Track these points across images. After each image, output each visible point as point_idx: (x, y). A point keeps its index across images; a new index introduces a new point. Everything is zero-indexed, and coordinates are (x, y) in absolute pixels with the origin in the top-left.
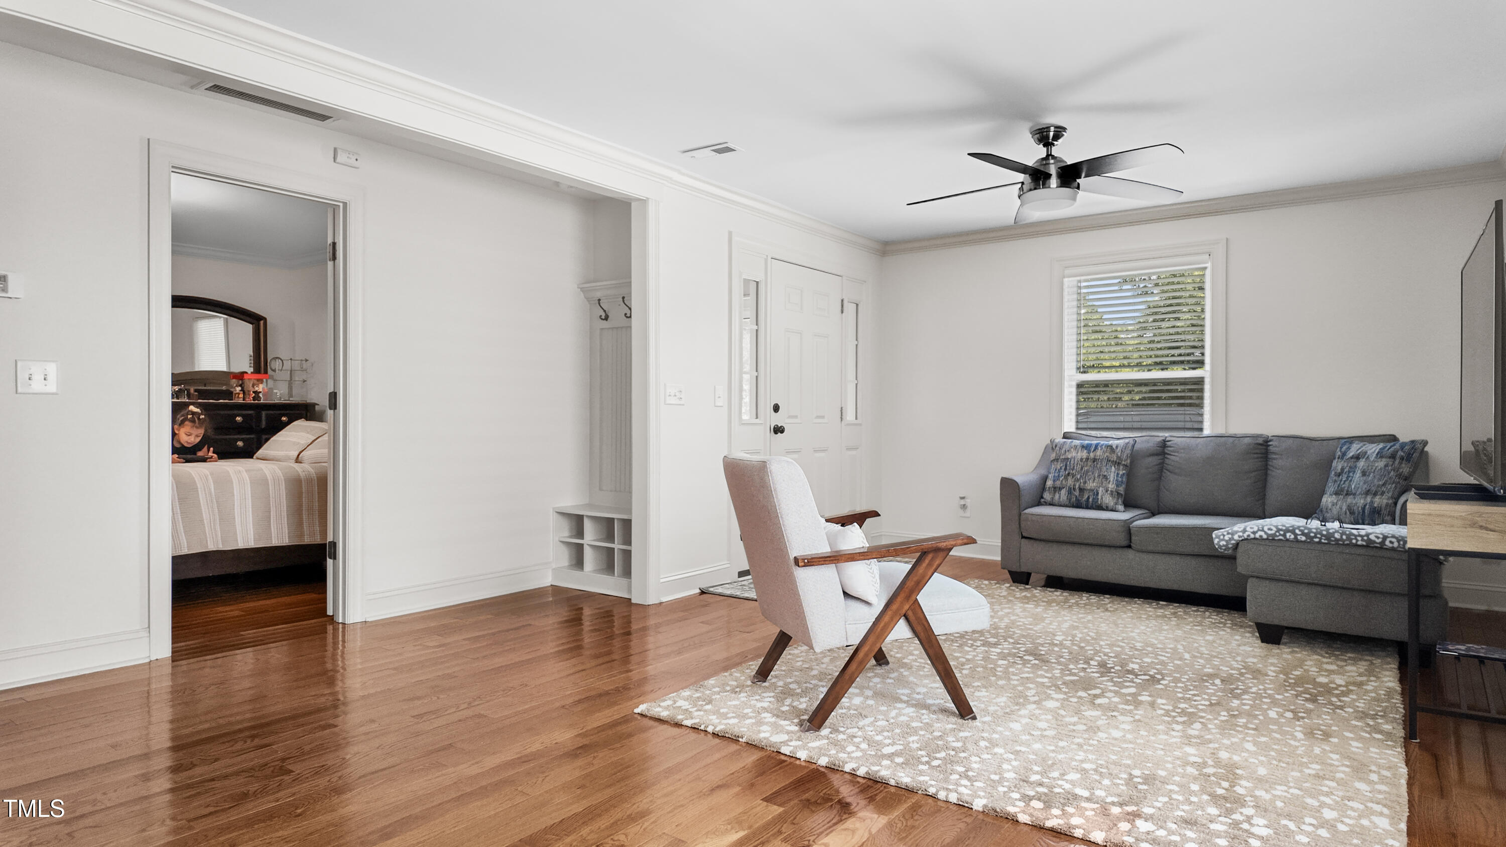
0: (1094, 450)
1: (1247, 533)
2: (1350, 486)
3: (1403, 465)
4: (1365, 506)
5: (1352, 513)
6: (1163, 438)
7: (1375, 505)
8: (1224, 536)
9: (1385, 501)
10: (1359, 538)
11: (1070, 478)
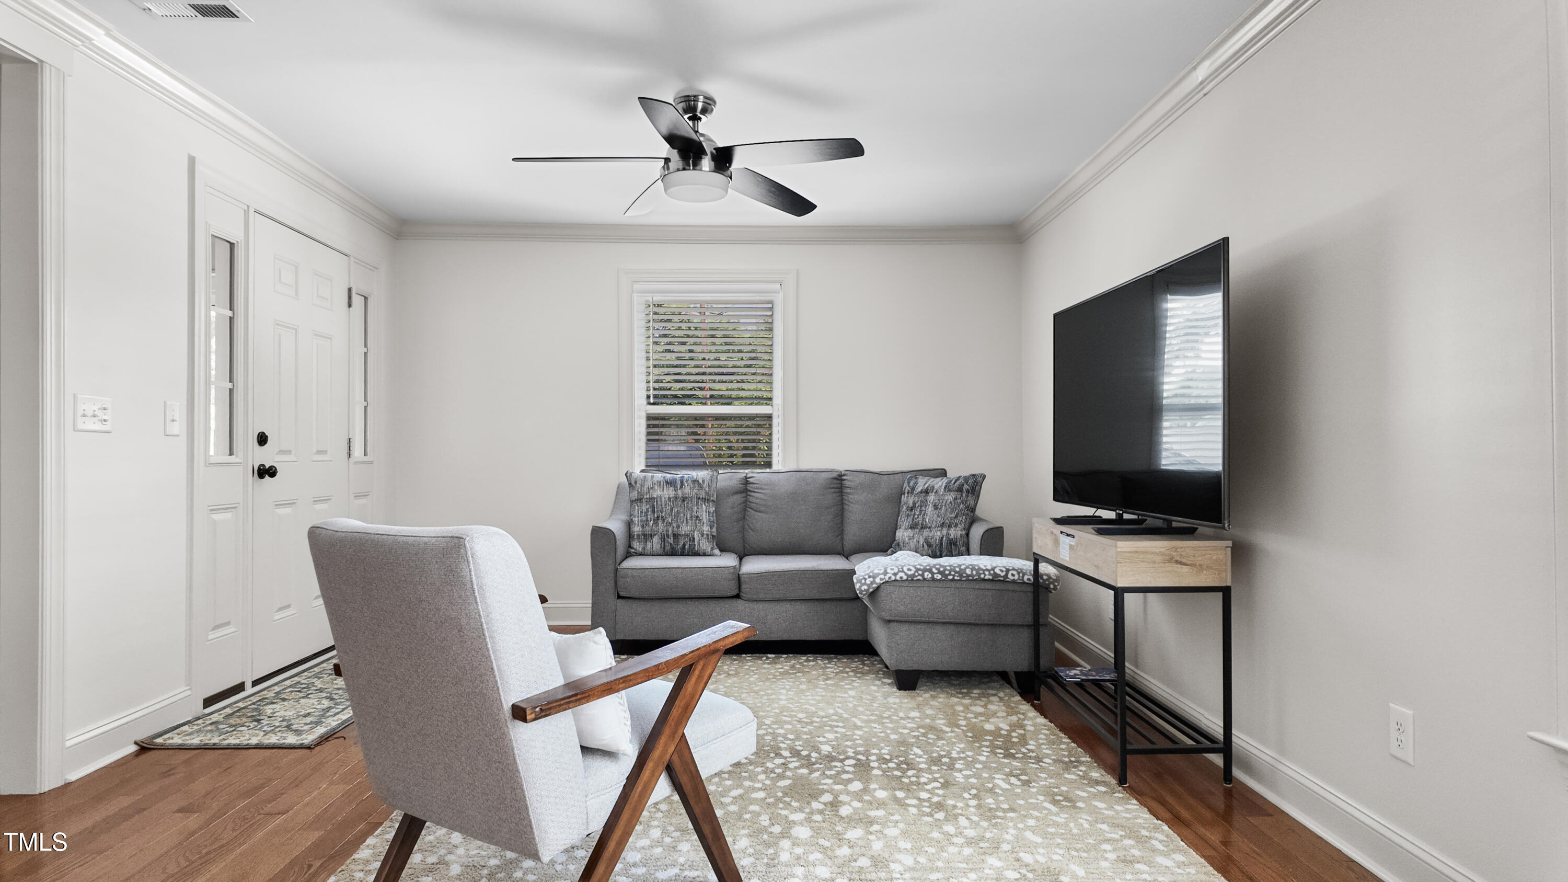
0: (681, 487)
1: (888, 575)
2: (923, 519)
3: (969, 498)
4: (942, 538)
5: (930, 546)
6: (745, 475)
7: (952, 537)
8: (865, 579)
9: (959, 533)
10: (987, 573)
11: (660, 522)
